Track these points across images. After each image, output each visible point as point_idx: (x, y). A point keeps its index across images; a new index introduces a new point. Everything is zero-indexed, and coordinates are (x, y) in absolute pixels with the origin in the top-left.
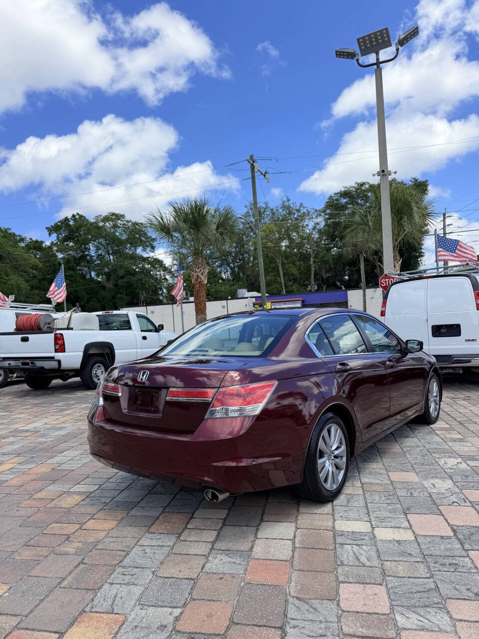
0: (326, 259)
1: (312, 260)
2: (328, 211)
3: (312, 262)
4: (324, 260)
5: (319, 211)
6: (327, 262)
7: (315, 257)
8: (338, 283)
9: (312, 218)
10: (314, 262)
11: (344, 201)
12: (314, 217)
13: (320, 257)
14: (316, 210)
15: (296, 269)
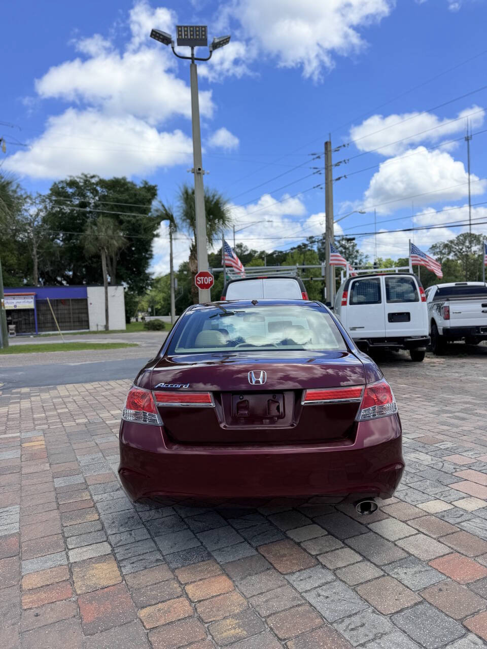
0: (51, 250)
1: (35, 250)
2: (54, 198)
3: (35, 253)
4: (50, 252)
5: (44, 196)
6: (53, 254)
7: (40, 247)
8: (59, 279)
9: (35, 202)
10: (38, 253)
11: (70, 190)
12: (37, 202)
13: (45, 247)
14: (40, 195)
15: (15, 259)
